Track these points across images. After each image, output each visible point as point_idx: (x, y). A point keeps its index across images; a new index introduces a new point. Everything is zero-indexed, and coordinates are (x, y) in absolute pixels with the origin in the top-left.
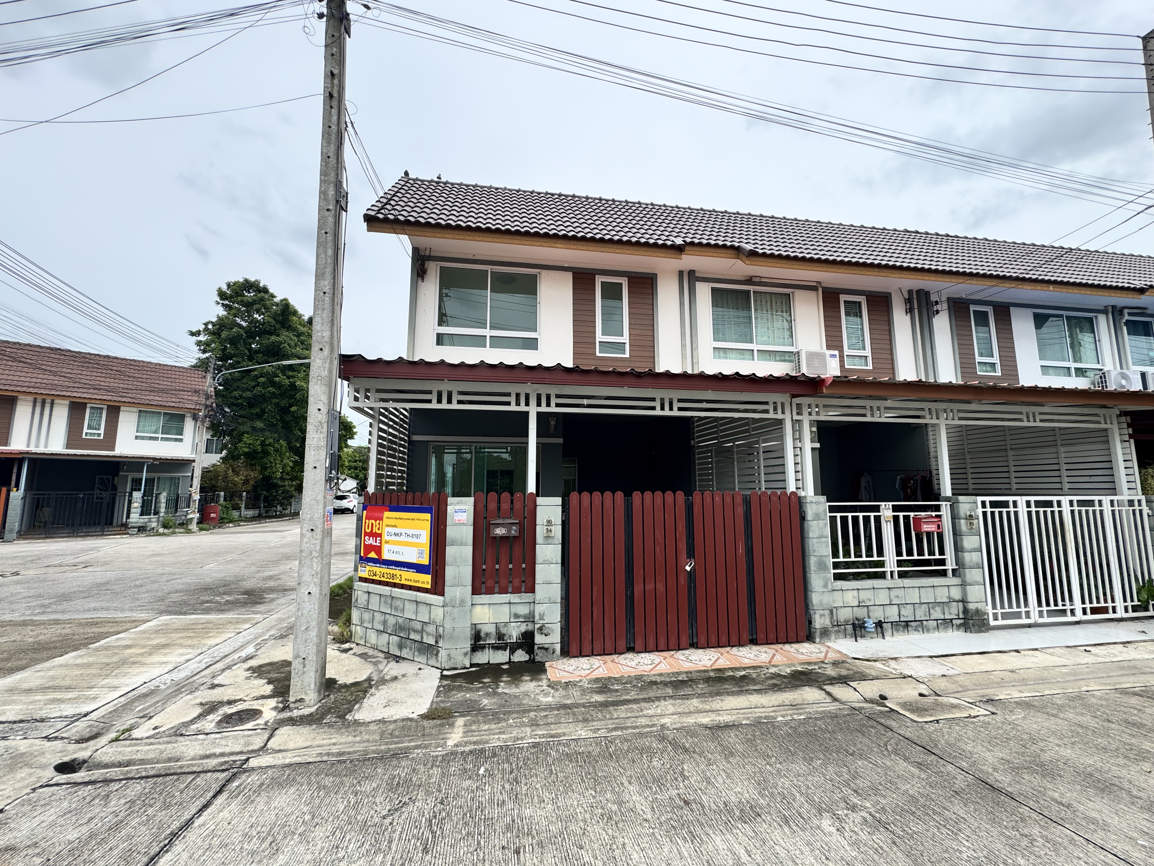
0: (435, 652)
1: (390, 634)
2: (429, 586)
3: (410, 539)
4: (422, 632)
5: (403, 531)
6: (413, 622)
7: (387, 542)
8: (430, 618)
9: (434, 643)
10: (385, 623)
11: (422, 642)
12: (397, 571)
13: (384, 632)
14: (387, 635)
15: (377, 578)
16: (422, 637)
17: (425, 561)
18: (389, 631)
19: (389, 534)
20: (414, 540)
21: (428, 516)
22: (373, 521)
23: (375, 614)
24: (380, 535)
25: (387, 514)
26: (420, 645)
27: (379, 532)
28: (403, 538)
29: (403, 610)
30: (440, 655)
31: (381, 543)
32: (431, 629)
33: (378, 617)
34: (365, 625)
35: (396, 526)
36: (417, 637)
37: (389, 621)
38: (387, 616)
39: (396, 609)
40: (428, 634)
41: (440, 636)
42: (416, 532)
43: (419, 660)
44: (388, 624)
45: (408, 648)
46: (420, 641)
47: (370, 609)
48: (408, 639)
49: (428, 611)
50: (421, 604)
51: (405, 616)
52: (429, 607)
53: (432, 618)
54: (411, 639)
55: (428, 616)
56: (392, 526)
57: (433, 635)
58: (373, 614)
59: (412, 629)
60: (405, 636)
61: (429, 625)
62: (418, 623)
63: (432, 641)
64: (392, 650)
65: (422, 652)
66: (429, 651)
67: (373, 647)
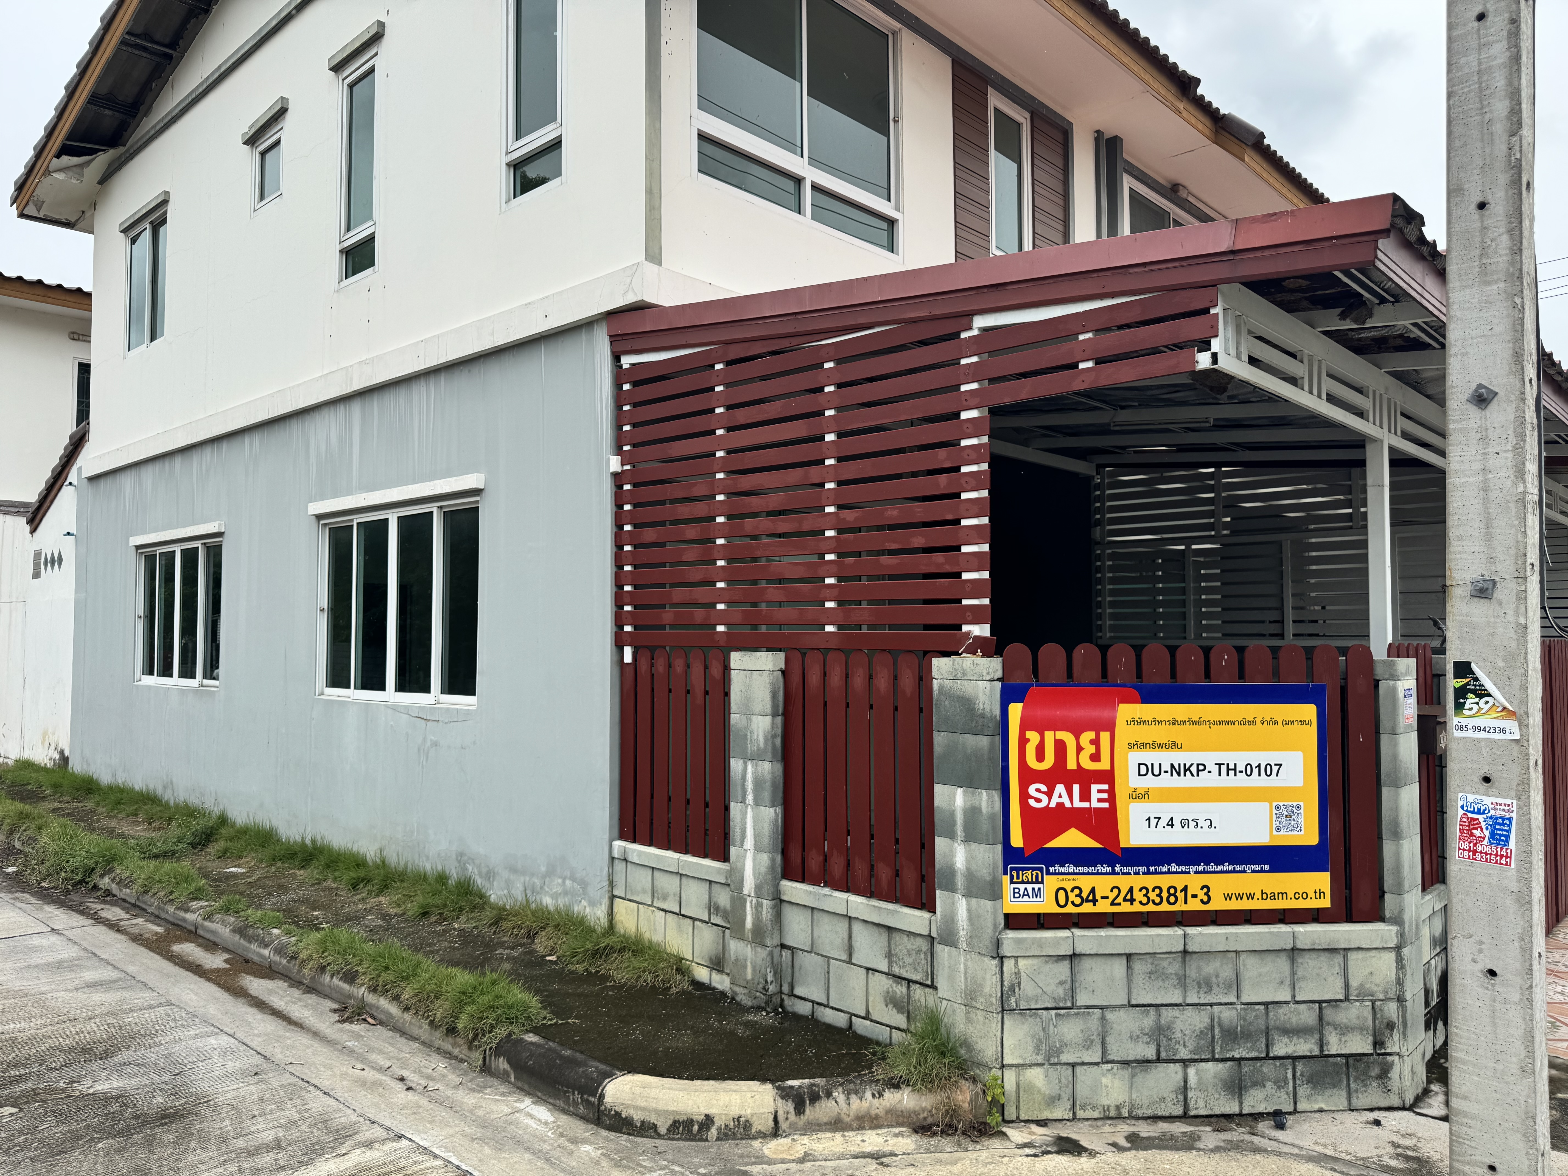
0: (1375, 1071)
1: (1185, 1063)
2: (1325, 903)
3: (1231, 781)
4: (1321, 1027)
5: (1210, 759)
6: (1282, 1010)
7: (1141, 796)
8: (1347, 987)
9: (1368, 1049)
10: (1160, 1033)
11: (1323, 1056)
12: (1189, 879)
13: (1159, 1060)
14: (1178, 1067)
15: (1103, 907)
16: (1321, 1044)
17: (1306, 834)
18: (1184, 1054)
19: (1144, 770)
20: (1257, 781)
21: (1309, 711)
22: (1068, 737)
23: (1110, 1016)
24: (1107, 777)
25: (1126, 711)
26: (1317, 1066)
28: (1205, 780)
29: (1237, 984)
30: (1394, 1074)
31: (1112, 800)
32: (1355, 1013)
34: (1065, 1058)
35: (1174, 746)
36: (1305, 1047)
37: (1179, 1025)
38: (1168, 1014)
39: (1206, 985)
40: (1344, 1030)
41: (1391, 1026)
42: (1273, 757)
43: (1316, 1107)
44: (1178, 1035)
45: (1269, 1084)
46: (1316, 1052)
47: (1079, 1008)
48: (1267, 1057)
49: (1337, 969)
50: (1307, 955)
51: (1245, 999)
52: (1338, 959)
53: (1354, 983)
54: (1275, 1058)
55: (1339, 983)
56: (1160, 746)
57: (1362, 1029)
58: (1103, 1018)
59: (1278, 1028)
60: (1254, 1054)
61: (1342, 1004)
62: (1303, 1007)
63: (1361, 1045)
64: (1201, 1104)
65: (1328, 1080)
66: (1353, 1073)
67: (1113, 1113)
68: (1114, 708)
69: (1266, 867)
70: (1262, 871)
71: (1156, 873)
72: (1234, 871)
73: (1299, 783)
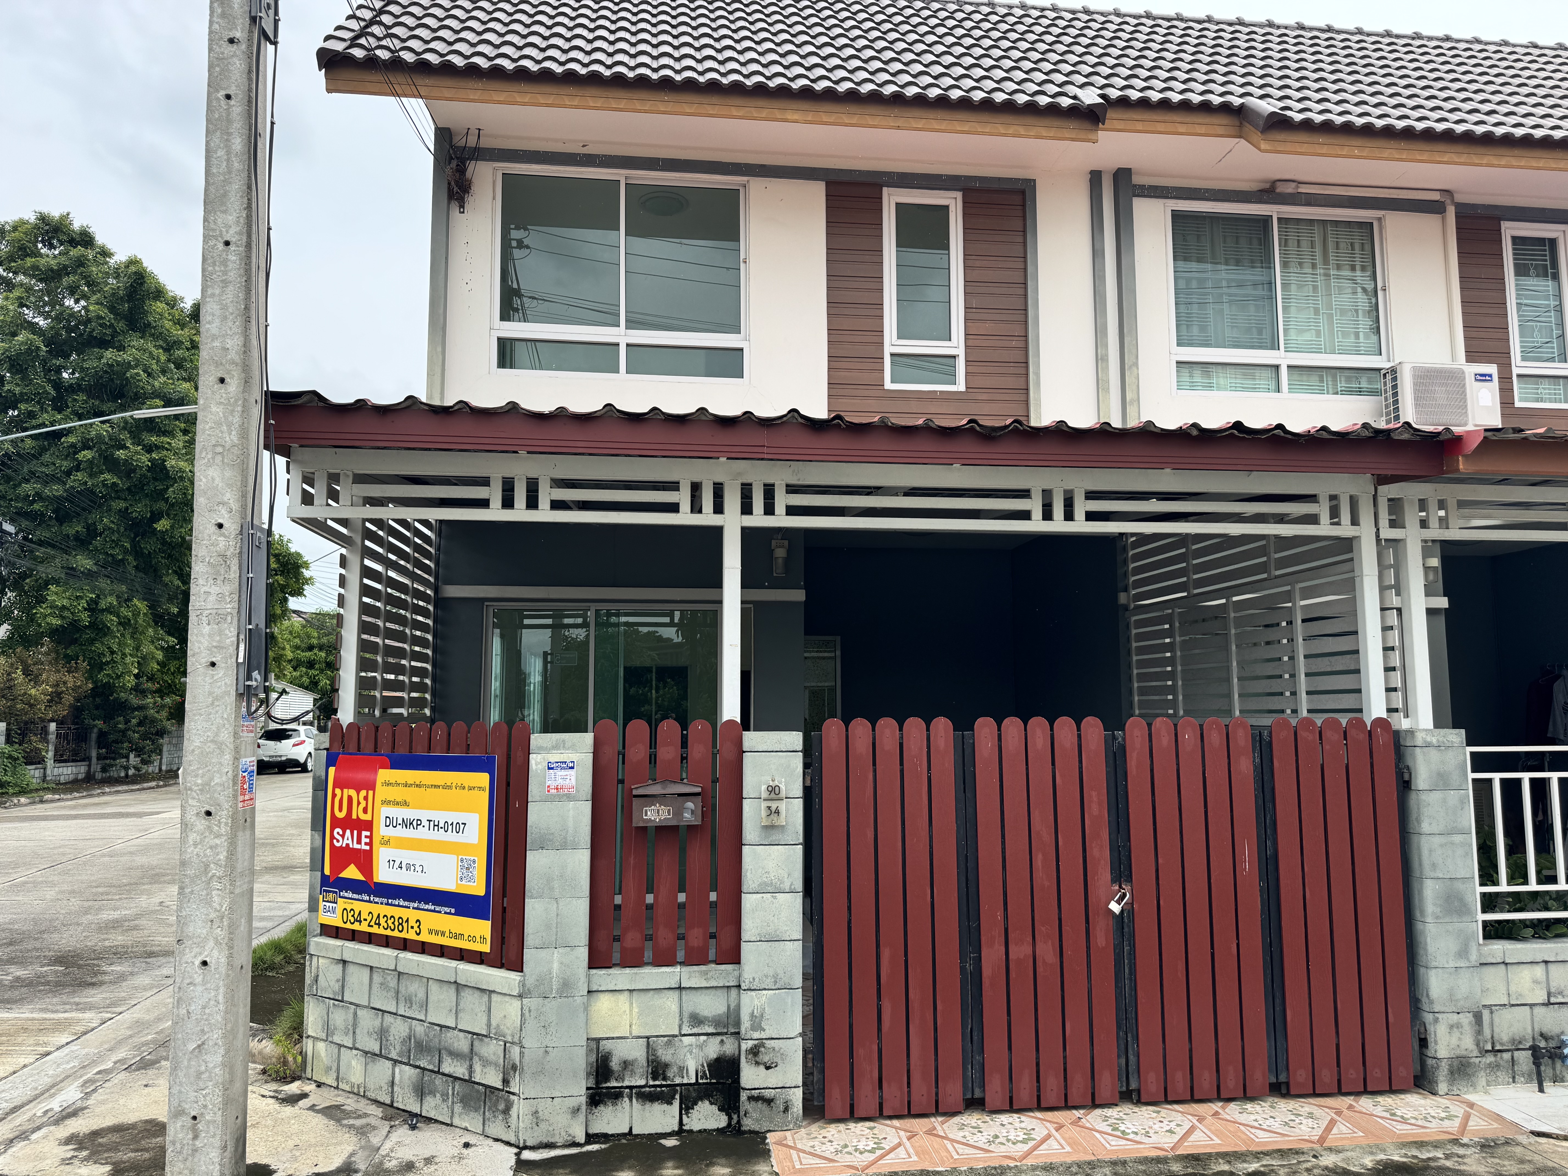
0: (502, 1106)
1: (395, 1062)
2: (486, 948)
3: (439, 835)
4: (470, 1055)
5: (424, 815)
6: (450, 1034)
7: (386, 842)
8: (489, 1025)
9: (499, 1085)
10: (382, 1034)
11: (470, 1081)
12: (410, 913)
13: (380, 1055)
14: (389, 1064)
15: (364, 927)
16: (471, 1070)
17: (477, 887)
18: (394, 1055)
19: (390, 822)
20: (451, 837)
21: (482, 779)
22: (353, 793)
23: (360, 1012)
24: (368, 826)
25: (384, 775)
26: (467, 1088)
27: (367, 817)
28: (423, 833)
29: (425, 1005)
30: (514, 1112)
31: (370, 844)
32: (492, 1050)
33: (368, 1022)
34: (337, 1039)
35: (405, 804)
36: (460, 1070)
37: (393, 1031)
38: (388, 1019)
39: (409, 1001)
40: (486, 1063)
41: (514, 1068)
42: (453, 817)
43: (464, 1125)
44: (391, 1038)
45: (438, 1095)
46: (467, 1078)
47: (346, 1002)
48: (438, 1072)
49: (484, 1008)
50: (467, 991)
51: (430, 1019)
52: (485, 998)
53: (494, 1023)
54: (444, 1074)
55: (484, 1020)
56: (398, 804)
57: (496, 1065)
58: (355, 1014)
59: (446, 1049)
60: (431, 1067)
61: (486, 1040)
62: (462, 1034)
63: (494, 1079)
64: (400, 1099)
65: (472, 1104)
66: (488, 1103)
67: (356, 1091)
68: (376, 773)
69: (453, 911)
70: (450, 913)
71: (391, 905)
72: (434, 911)
73: (475, 841)
